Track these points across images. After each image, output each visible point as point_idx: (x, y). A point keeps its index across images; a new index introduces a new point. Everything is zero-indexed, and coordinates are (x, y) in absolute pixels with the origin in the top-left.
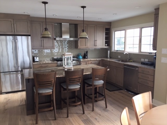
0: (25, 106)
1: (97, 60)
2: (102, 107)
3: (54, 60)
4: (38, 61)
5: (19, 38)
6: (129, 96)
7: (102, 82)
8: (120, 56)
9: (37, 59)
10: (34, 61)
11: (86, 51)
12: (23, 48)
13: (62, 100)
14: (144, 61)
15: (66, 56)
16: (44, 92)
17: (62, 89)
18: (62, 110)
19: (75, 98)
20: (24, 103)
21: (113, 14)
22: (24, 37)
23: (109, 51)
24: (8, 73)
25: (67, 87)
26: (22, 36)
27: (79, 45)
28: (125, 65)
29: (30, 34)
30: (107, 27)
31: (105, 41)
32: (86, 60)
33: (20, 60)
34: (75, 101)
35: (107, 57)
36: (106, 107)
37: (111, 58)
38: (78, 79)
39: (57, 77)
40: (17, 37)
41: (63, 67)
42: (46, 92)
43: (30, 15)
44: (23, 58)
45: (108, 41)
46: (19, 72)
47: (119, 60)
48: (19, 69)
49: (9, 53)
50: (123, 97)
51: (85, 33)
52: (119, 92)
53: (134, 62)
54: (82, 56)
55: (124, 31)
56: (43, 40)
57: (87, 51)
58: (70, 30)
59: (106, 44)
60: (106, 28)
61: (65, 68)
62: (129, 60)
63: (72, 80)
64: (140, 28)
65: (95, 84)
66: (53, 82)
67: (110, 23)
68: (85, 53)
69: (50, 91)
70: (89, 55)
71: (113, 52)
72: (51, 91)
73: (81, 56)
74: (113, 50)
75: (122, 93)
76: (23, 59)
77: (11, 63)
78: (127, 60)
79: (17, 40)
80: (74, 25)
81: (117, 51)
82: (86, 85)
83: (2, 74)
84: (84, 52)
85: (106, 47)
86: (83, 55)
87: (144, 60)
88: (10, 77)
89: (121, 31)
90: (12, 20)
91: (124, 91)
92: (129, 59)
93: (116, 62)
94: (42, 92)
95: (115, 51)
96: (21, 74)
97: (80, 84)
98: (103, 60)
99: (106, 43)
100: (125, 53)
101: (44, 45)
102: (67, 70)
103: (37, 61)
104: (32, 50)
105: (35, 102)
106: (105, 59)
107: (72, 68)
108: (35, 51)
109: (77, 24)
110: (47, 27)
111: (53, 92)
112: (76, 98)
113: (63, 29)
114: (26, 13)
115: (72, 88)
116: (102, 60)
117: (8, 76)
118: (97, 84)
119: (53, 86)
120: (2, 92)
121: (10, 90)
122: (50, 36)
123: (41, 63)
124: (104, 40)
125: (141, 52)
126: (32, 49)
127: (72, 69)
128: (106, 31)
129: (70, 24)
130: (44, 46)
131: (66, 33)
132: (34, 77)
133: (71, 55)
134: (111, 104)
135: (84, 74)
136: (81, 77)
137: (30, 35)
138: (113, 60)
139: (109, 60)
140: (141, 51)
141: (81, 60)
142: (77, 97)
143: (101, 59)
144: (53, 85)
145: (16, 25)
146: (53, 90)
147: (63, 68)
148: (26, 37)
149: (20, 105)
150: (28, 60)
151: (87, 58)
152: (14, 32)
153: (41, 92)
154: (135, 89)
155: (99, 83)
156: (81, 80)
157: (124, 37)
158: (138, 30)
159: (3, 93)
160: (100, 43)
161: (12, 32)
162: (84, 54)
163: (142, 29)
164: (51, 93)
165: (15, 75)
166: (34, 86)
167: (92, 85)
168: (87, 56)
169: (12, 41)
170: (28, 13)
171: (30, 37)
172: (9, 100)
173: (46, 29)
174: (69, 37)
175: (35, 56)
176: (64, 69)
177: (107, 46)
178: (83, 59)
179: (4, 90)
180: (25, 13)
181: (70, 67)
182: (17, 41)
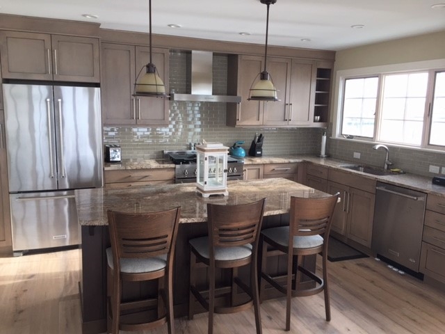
0: (77, 302)
1: (290, 163)
2: (314, 318)
3: (164, 158)
4: (119, 159)
5: (67, 91)
6: (391, 281)
7: (317, 240)
8: (359, 154)
9: (116, 155)
10: (107, 160)
11: (258, 134)
12: (78, 123)
13: (191, 292)
14: (438, 172)
15: (207, 155)
16: (140, 271)
17: (193, 257)
18: (190, 323)
19: (231, 286)
20: (75, 289)
21: (352, 26)
22: (80, 90)
23: (324, 138)
24: (33, 195)
25: (212, 255)
26: (77, 88)
27: (239, 116)
28: (380, 183)
29: (98, 82)
30: (323, 66)
31: (315, 107)
32: (258, 160)
33: (68, 159)
34: (231, 293)
35: (318, 155)
36: (328, 319)
37: (329, 156)
38: (246, 231)
39: (181, 224)
40: (60, 90)
41: (198, 188)
42: (146, 271)
43: (99, 25)
44: (75, 153)
45: (324, 106)
46: (65, 193)
47: (357, 166)
48: (65, 185)
49: (37, 135)
50: (372, 282)
51: (268, 84)
52: (358, 265)
53: (404, 173)
54: (245, 150)
55: (377, 79)
56: (137, 100)
57: (261, 135)
58: (213, 72)
59: (316, 114)
60: (318, 69)
61: (205, 190)
62: (388, 168)
63: (229, 233)
64: (430, 71)
65: (297, 247)
66: (169, 239)
67: (330, 56)
68: (254, 142)
69: (159, 268)
70: (266, 146)
71: (337, 140)
72: (162, 266)
73: (244, 147)
74: (337, 135)
75: (367, 267)
76: (76, 156)
77: (43, 167)
78: (384, 168)
79: (61, 98)
80: (225, 59)
81: (351, 137)
82: (266, 246)
83: (13, 198)
84: (253, 139)
85: (318, 125)
86: (249, 144)
87: (440, 170)
88: (38, 208)
89: (365, 78)
90: (47, 38)
91: (373, 262)
92: (388, 165)
93: (351, 173)
94: (133, 272)
95: (345, 138)
96: (69, 199)
97: (251, 247)
98: (308, 162)
99: (318, 111)
100: (377, 147)
101: (137, 114)
102: (211, 196)
103: (115, 160)
104: (102, 128)
105: (110, 298)
106: (314, 161)
107: (224, 191)
108: (112, 130)
109: (237, 55)
110: (153, 63)
111: (167, 269)
112: (235, 286)
113: (194, 69)
114: (88, 19)
115: (227, 258)
116: (304, 162)
117: (31, 204)
118: (302, 246)
119: (169, 253)
120: (14, 250)
121: (37, 245)
122: (162, 90)
123: (129, 168)
124: (313, 105)
125: (429, 144)
126: (104, 124)
127: (223, 195)
128: (317, 77)
129: (214, 54)
130: (137, 118)
131: (202, 79)
132: (109, 222)
133: (224, 150)
134: (341, 309)
135: (266, 214)
136: (254, 225)
137: (97, 85)
138: (339, 166)
139: (322, 162)
140: (431, 143)
141: (245, 161)
142: (238, 281)
143: (301, 160)
144: (167, 250)
145: (58, 54)
146: (167, 263)
147: (197, 191)
148: (86, 88)
149: (64, 295)
150: (89, 157)
151: (260, 156)
152: (53, 73)
153: (129, 269)
154: (411, 260)
155: (309, 243)
156: (254, 234)
157: (376, 96)
158: (424, 77)
159: (15, 254)
160: (301, 112)
161: (46, 73)
162: (251, 142)
163: (438, 74)
164: (162, 274)
165: (51, 202)
166: (109, 246)
167: (288, 247)
168: (261, 151)
169: (47, 102)
170: (96, 18)
171: (97, 90)
172: (32, 276)
173: (150, 69)
174: (211, 94)
175: (111, 146)
176: (199, 191)
177: (320, 121)
178: (248, 158)
179: (19, 245)
180: (84, 15)
181: (219, 188)
182: (60, 100)
